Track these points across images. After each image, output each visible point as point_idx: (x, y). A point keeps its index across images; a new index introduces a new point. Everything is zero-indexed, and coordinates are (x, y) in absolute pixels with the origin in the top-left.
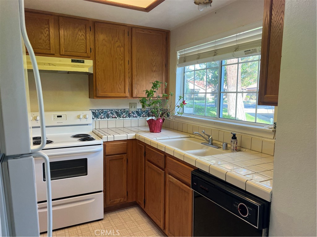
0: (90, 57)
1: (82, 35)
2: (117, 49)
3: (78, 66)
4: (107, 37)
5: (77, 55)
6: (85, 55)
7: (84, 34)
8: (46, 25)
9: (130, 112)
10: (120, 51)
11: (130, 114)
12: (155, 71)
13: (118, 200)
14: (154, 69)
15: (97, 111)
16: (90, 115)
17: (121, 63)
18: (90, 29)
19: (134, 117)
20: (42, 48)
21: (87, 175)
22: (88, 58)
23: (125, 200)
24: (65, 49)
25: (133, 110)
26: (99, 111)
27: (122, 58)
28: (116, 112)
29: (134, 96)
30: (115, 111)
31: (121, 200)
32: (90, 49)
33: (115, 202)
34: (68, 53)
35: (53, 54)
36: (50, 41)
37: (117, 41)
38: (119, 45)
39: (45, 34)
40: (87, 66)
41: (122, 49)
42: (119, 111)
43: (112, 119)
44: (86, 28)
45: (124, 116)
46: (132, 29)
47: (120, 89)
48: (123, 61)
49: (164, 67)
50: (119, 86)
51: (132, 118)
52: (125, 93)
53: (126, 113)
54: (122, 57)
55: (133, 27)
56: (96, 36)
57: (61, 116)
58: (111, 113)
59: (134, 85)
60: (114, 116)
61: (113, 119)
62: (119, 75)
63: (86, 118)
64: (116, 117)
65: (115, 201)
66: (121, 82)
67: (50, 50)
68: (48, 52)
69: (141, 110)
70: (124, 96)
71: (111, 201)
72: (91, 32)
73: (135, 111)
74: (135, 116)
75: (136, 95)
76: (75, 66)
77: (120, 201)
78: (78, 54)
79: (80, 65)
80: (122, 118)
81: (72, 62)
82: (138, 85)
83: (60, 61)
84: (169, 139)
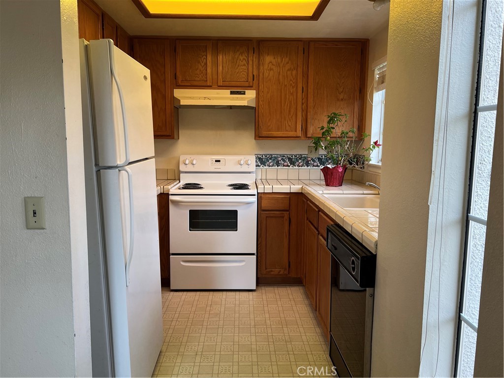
0: (252, 87)
1: (244, 59)
2: (287, 73)
3: (237, 99)
4: (274, 58)
5: (236, 85)
6: (247, 84)
7: (245, 58)
8: (203, 52)
9: (309, 159)
10: (292, 75)
11: (308, 161)
12: (342, 100)
13: (276, 271)
14: (341, 97)
15: (264, 157)
16: (252, 160)
17: (292, 91)
18: (254, 51)
19: (314, 166)
20: (199, 79)
21: (237, 231)
22: (250, 87)
23: (286, 272)
24: (223, 78)
25: (314, 156)
26: (266, 156)
27: (293, 85)
28: (289, 158)
29: (308, 136)
30: (287, 156)
31: (280, 271)
32: (252, 76)
33: (272, 273)
34: (227, 84)
35: (211, 86)
36: (207, 71)
37: (288, 63)
38: (291, 68)
39: (202, 62)
40: (248, 98)
41: (294, 72)
42: (294, 157)
43: (283, 168)
44: (248, 50)
45: (300, 165)
46: (309, 43)
47: (289, 126)
48: (294, 89)
49: (357, 93)
50: (288, 122)
51: (311, 168)
52: (296, 131)
53: (304, 160)
54: (294, 83)
55: (311, 41)
56: (260, 60)
57: (219, 161)
58: (282, 159)
59: (309, 121)
60: (285, 164)
61: (285, 167)
62: (288, 107)
63: (248, 165)
64: (289, 164)
65: (272, 271)
66: (292, 117)
67: (207, 81)
68: (205, 84)
69: (325, 156)
70: (295, 136)
71: (268, 270)
72: (255, 55)
73: (315, 158)
74: (315, 164)
75: (312, 135)
76: (233, 99)
77: (279, 273)
78: (238, 84)
79: (240, 98)
80: (297, 167)
81: (231, 94)
82: (316, 121)
83: (218, 94)
84: (343, 194)
